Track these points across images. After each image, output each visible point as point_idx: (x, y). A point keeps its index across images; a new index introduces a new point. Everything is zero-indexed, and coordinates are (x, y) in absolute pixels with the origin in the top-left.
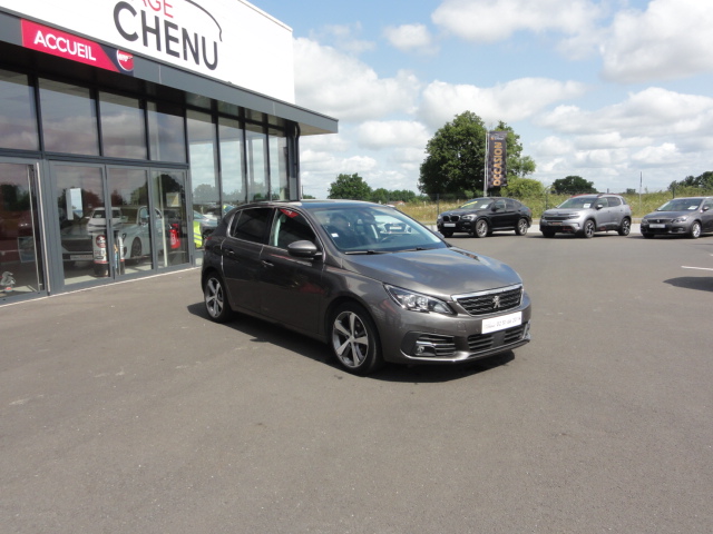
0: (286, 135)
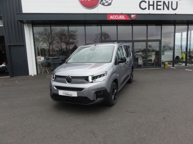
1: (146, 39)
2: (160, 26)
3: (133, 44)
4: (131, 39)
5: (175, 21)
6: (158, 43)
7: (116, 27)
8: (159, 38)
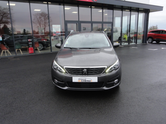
0: (145, 13)
1: (101, 21)
2: (112, 11)
3: (92, 25)
4: (90, 21)
5: (122, 6)
6: (111, 25)
7: (77, 8)
8: (111, 21)
